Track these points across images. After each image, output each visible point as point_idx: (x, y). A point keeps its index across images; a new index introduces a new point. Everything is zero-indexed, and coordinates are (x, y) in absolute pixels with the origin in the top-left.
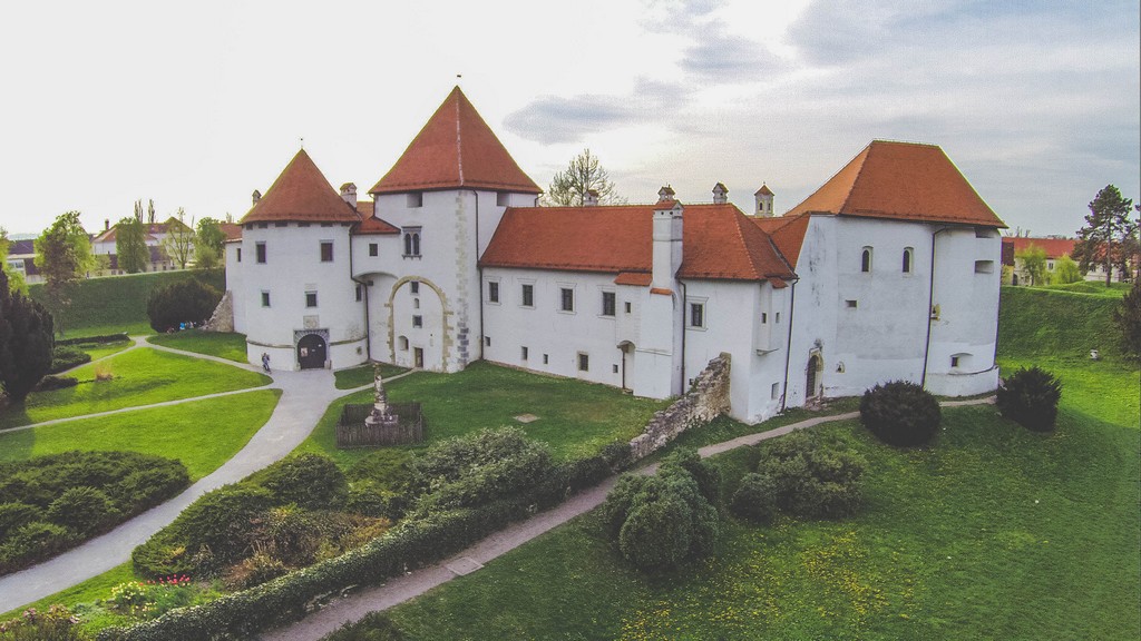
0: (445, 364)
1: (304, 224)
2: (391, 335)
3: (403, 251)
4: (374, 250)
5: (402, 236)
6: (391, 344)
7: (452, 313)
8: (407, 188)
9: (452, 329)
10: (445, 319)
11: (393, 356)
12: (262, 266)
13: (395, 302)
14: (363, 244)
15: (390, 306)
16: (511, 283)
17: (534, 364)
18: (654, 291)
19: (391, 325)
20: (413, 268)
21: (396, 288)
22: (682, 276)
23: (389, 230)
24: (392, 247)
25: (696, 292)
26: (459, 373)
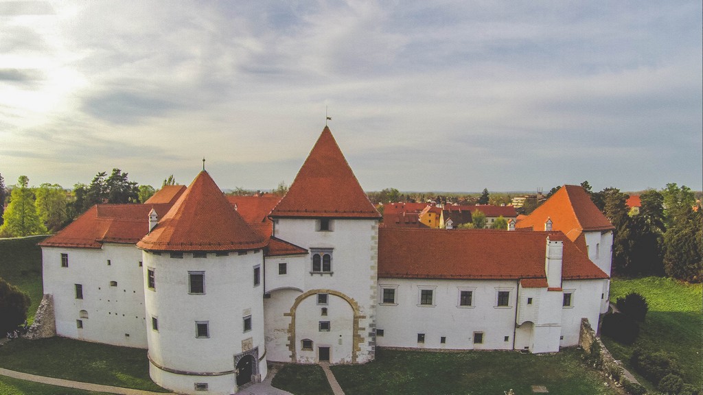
0: (355, 357)
1: (242, 252)
2: (292, 340)
3: (310, 268)
4: (283, 269)
5: (310, 256)
6: (292, 346)
7: (364, 317)
8: (315, 215)
9: (364, 329)
10: (356, 322)
11: (293, 356)
12: (197, 298)
13: (299, 311)
14: (273, 264)
15: (292, 314)
16: (408, 291)
17: (432, 344)
18: (550, 290)
19: (292, 329)
20: (322, 282)
21: (299, 300)
23: (298, 251)
24: (299, 268)
26: (369, 362)
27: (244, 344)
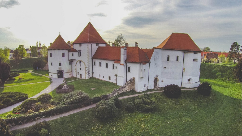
0: (85, 78)
1: (59, 49)
2: (76, 71)
3: (78, 55)
4: (73, 55)
5: (78, 52)
6: (76, 73)
7: (86, 68)
8: (78, 43)
9: (86, 71)
10: (85, 69)
11: (76, 76)
12: (51, 58)
13: (77, 65)
14: (71, 53)
15: (76, 66)
16: (97, 62)
17: (101, 78)
18: (121, 64)
19: (76, 69)
20: (80, 58)
21: (77, 62)
22: (126, 62)
23: (75, 51)
24: (76, 54)
25: (129, 65)
26: (88, 79)
27: (59, 68)
